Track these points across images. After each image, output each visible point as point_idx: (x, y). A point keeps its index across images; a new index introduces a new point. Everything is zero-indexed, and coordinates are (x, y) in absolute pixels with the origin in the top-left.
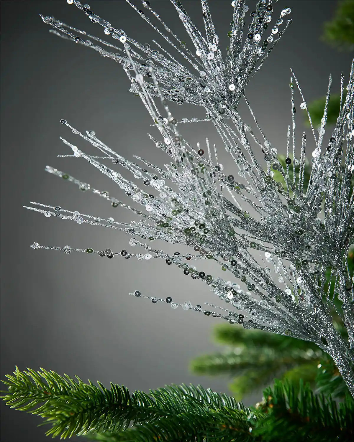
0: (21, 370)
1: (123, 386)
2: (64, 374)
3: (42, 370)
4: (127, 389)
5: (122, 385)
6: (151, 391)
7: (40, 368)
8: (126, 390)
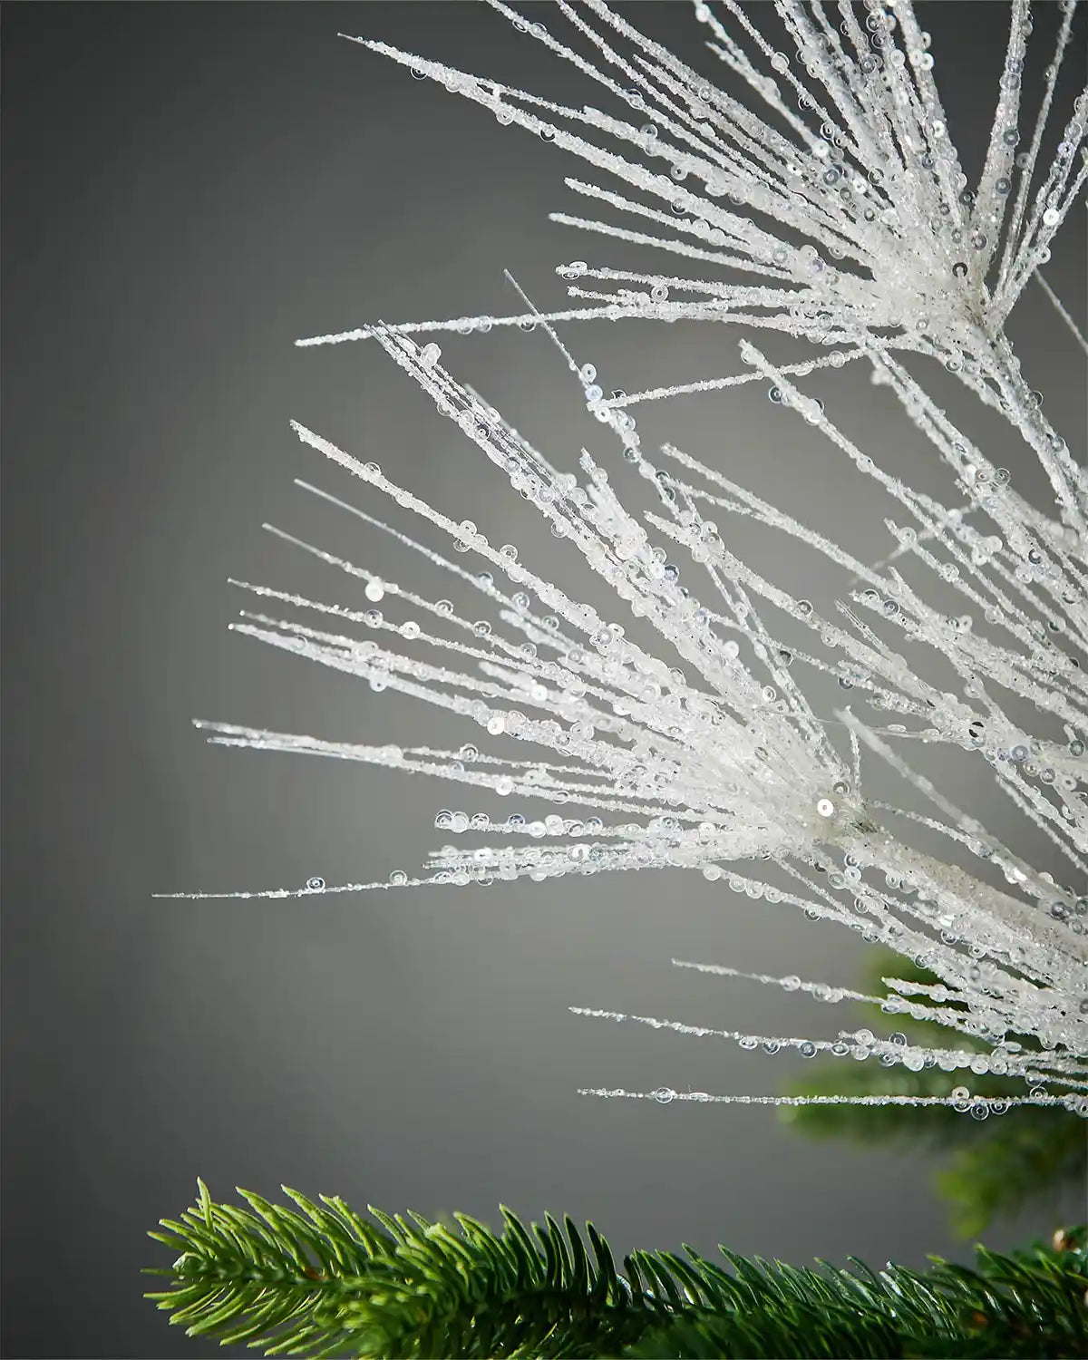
0: (217, 1198)
1: (590, 1226)
2: (369, 1207)
3: (289, 1194)
4: (604, 1241)
5: (587, 1223)
6: (688, 1249)
7: (284, 1189)
8: (601, 1241)
